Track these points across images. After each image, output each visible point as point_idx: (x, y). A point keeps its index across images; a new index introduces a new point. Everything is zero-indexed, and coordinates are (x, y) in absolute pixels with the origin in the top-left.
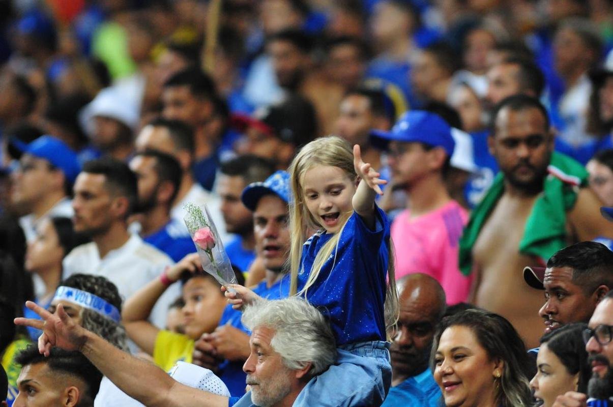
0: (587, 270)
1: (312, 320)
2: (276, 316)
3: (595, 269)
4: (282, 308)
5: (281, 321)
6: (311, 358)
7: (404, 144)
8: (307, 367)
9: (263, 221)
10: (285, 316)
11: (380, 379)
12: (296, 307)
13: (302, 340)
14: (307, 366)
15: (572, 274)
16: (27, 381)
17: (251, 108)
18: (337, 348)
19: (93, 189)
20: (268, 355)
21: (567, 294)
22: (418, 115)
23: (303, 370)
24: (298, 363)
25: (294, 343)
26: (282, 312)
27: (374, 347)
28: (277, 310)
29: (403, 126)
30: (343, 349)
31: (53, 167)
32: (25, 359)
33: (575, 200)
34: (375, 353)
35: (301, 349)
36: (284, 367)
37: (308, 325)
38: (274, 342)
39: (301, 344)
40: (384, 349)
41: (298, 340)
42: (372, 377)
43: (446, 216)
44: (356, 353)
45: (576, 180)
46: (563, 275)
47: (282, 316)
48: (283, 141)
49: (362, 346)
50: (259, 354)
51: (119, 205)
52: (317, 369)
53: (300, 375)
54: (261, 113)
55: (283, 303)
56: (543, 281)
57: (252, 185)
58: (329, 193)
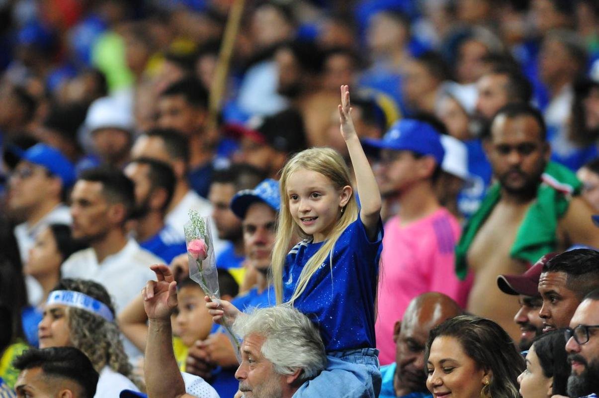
0: (580, 276)
1: (301, 326)
2: (265, 323)
3: (588, 275)
4: (271, 316)
5: (271, 328)
6: (300, 363)
7: (395, 152)
8: (297, 373)
9: (252, 229)
10: (274, 324)
11: (371, 384)
12: (285, 314)
13: (291, 346)
14: (296, 371)
15: (566, 279)
16: (23, 386)
17: (246, 117)
18: (328, 355)
19: (91, 197)
20: (259, 362)
21: (560, 298)
22: (409, 125)
23: (294, 375)
24: (289, 368)
25: (284, 349)
26: (272, 319)
27: (363, 355)
28: (266, 318)
29: (394, 134)
30: (334, 356)
31: (50, 174)
32: (22, 364)
33: (567, 207)
34: (364, 359)
35: (290, 355)
36: (275, 373)
37: (297, 331)
38: (264, 349)
39: (290, 349)
40: (373, 356)
41: (288, 346)
42: (363, 382)
43: (436, 223)
44: (346, 360)
45: (568, 188)
46: (559, 280)
47: (271, 324)
48: (277, 149)
49: (352, 353)
50: (250, 361)
51: (116, 212)
52: (307, 374)
53: (290, 380)
54: (254, 123)
55: (272, 311)
56: (538, 286)
57: (241, 193)
58: (310, 198)
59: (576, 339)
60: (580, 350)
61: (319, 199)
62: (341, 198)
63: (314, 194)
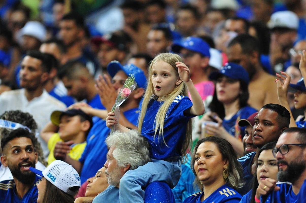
53: (125, 170)
58: (162, 76)
59: (281, 152)
60: (283, 157)
61: (167, 77)
62: (178, 80)
63: (165, 74)
